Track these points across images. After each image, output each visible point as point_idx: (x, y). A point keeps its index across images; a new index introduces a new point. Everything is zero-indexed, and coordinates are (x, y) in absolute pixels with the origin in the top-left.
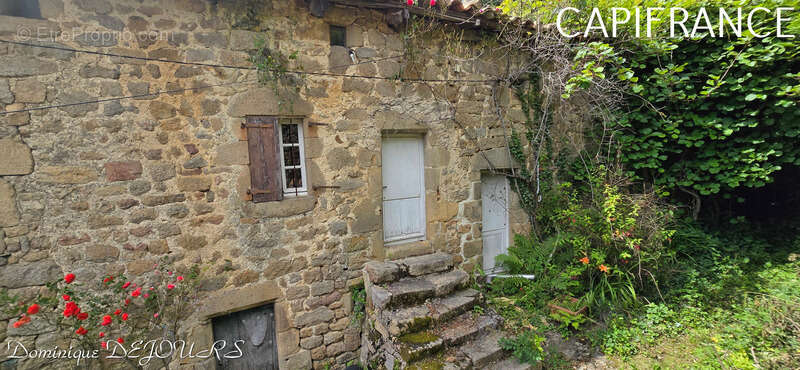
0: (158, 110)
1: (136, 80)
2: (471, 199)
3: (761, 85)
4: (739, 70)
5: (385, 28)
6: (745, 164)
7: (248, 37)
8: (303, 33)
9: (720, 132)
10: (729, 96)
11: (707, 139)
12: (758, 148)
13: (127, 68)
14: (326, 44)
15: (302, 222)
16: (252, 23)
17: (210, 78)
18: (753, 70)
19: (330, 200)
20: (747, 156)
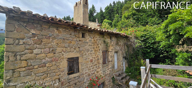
0: (95, 51)
1: (93, 46)
2: (122, 62)
3: (152, 45)
4: (149, 43)
5: (115, 37)
6: (151, 55)
7: (103, 39)
8: (108, 38)
9: (148, 51)
10: (149, 46)
11: (146, 51)
12: (152, 53)
13: (92, 45)
14: (110, 39)
15: (108, 67)
16: (103, 37)
17: (99, 45)
18: (151, 43)
19: (110, 63)
20: (151, 54)
